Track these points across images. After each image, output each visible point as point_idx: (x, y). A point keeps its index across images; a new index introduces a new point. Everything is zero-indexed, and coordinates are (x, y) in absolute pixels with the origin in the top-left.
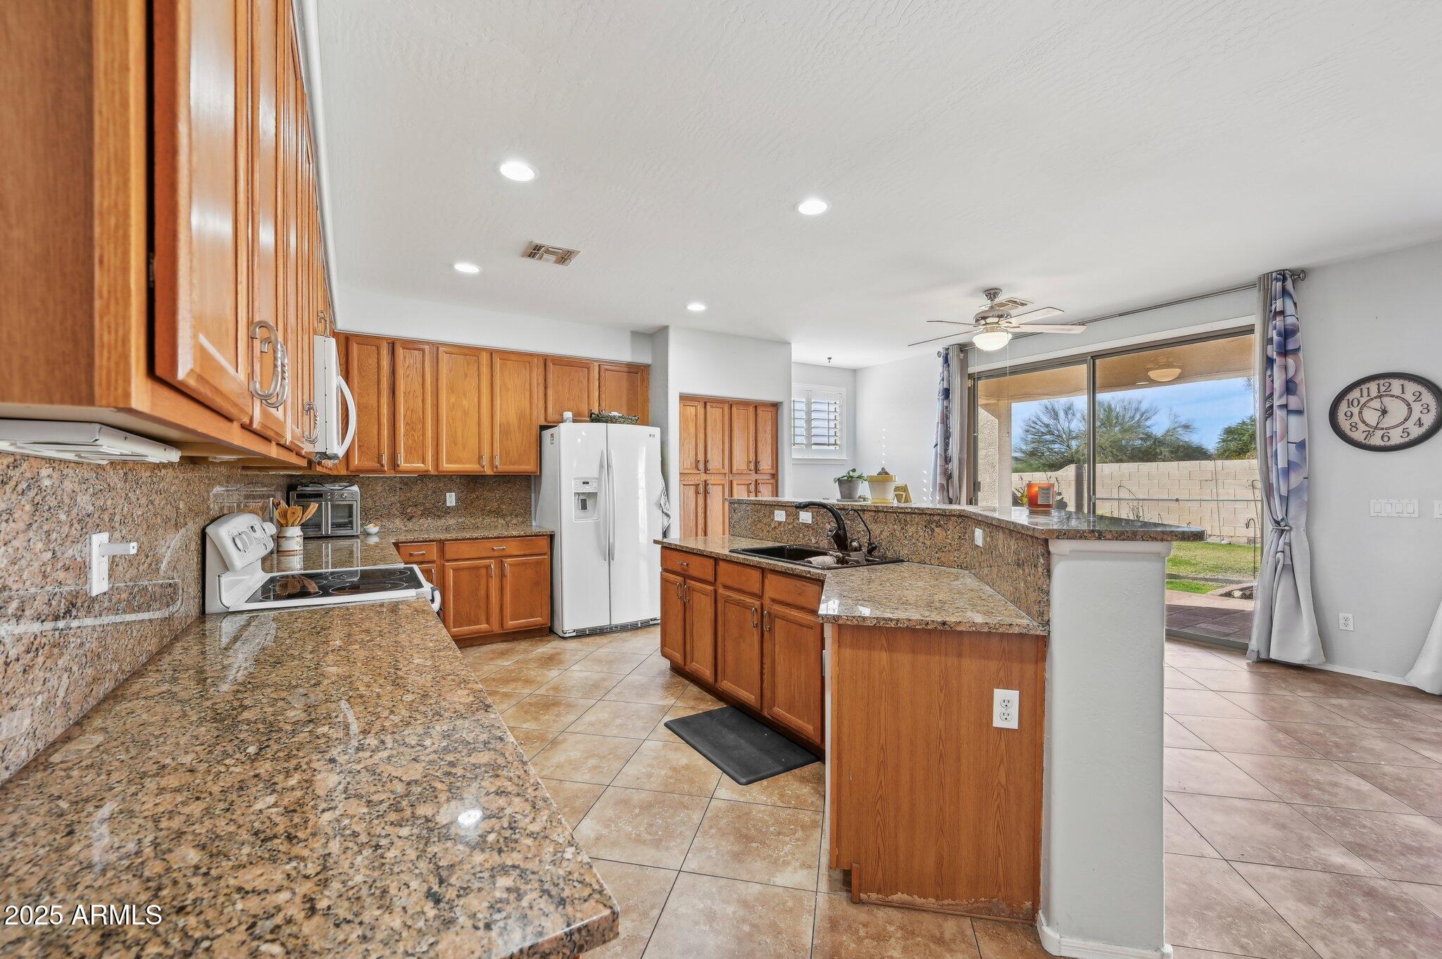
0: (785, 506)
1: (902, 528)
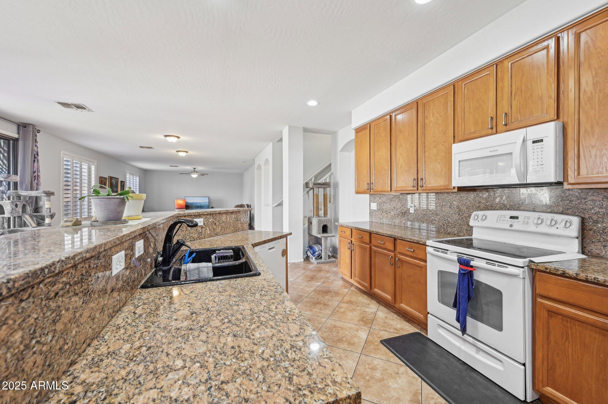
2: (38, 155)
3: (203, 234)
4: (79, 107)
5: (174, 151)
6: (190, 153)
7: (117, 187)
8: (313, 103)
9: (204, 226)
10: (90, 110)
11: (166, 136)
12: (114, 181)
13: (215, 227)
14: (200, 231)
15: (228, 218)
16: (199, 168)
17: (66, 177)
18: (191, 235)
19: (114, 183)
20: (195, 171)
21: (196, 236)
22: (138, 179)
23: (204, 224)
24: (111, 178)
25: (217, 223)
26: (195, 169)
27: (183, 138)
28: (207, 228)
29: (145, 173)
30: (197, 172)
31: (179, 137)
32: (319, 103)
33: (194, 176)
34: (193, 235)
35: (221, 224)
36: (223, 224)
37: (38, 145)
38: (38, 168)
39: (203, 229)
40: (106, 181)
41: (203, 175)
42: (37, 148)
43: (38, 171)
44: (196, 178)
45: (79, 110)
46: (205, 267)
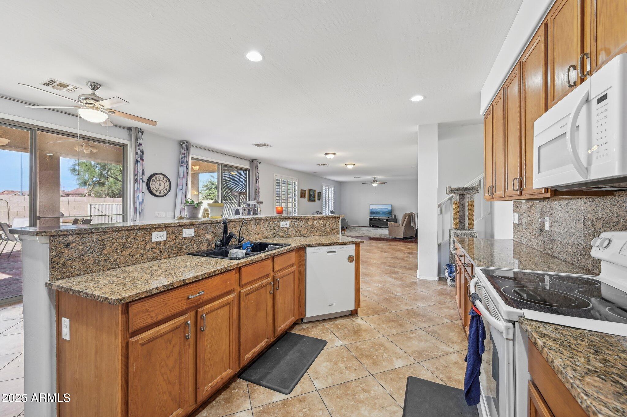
0: (166, 227)
1: (246, 228)
2: (258, 178)
3: (289, 234)
4: (264, 145)
5: (343, 165)
6: (357, 165)
7: (315, 197)
8: (417, 98)
9: (290, 228)
10: (270, 146)
11: (326, 154)
12: (312, 193)
13: (301, 229)
14: (287, 231)
15: (315, 223)
16: (380, 177)
17: (277, 191)
18: (278, 233)
19: (312, 194)
20: (375, 180)
21: (283, 234)
22: (333, 189)
23: (290, 226)
24: (309, 190)
25: (303, 226)
26: (375, 178)
27: (338, 154)
28: (293, 229)
29: (340, 184)
30: (377, 181)
31: (335, 154)
32: (425, 97)
33: (375, 185)
34: (280, 234)
35: (307, 228)
36: (309, 228)
37: (259, 172)
38: (259, 186)
39: (289, 230)
40: (306, 192)
41: (383, 183)
42: (258, 174)
43: (259, 188)
44: (376, 187)
45: (266, 147)
46: (241, 253)
